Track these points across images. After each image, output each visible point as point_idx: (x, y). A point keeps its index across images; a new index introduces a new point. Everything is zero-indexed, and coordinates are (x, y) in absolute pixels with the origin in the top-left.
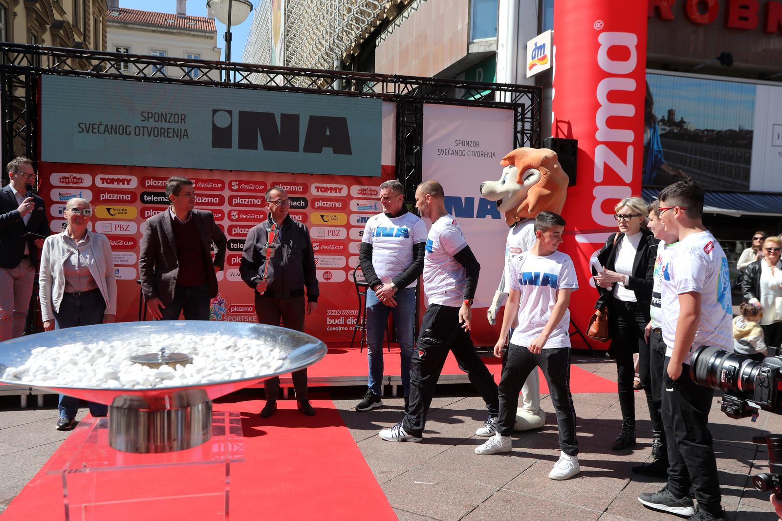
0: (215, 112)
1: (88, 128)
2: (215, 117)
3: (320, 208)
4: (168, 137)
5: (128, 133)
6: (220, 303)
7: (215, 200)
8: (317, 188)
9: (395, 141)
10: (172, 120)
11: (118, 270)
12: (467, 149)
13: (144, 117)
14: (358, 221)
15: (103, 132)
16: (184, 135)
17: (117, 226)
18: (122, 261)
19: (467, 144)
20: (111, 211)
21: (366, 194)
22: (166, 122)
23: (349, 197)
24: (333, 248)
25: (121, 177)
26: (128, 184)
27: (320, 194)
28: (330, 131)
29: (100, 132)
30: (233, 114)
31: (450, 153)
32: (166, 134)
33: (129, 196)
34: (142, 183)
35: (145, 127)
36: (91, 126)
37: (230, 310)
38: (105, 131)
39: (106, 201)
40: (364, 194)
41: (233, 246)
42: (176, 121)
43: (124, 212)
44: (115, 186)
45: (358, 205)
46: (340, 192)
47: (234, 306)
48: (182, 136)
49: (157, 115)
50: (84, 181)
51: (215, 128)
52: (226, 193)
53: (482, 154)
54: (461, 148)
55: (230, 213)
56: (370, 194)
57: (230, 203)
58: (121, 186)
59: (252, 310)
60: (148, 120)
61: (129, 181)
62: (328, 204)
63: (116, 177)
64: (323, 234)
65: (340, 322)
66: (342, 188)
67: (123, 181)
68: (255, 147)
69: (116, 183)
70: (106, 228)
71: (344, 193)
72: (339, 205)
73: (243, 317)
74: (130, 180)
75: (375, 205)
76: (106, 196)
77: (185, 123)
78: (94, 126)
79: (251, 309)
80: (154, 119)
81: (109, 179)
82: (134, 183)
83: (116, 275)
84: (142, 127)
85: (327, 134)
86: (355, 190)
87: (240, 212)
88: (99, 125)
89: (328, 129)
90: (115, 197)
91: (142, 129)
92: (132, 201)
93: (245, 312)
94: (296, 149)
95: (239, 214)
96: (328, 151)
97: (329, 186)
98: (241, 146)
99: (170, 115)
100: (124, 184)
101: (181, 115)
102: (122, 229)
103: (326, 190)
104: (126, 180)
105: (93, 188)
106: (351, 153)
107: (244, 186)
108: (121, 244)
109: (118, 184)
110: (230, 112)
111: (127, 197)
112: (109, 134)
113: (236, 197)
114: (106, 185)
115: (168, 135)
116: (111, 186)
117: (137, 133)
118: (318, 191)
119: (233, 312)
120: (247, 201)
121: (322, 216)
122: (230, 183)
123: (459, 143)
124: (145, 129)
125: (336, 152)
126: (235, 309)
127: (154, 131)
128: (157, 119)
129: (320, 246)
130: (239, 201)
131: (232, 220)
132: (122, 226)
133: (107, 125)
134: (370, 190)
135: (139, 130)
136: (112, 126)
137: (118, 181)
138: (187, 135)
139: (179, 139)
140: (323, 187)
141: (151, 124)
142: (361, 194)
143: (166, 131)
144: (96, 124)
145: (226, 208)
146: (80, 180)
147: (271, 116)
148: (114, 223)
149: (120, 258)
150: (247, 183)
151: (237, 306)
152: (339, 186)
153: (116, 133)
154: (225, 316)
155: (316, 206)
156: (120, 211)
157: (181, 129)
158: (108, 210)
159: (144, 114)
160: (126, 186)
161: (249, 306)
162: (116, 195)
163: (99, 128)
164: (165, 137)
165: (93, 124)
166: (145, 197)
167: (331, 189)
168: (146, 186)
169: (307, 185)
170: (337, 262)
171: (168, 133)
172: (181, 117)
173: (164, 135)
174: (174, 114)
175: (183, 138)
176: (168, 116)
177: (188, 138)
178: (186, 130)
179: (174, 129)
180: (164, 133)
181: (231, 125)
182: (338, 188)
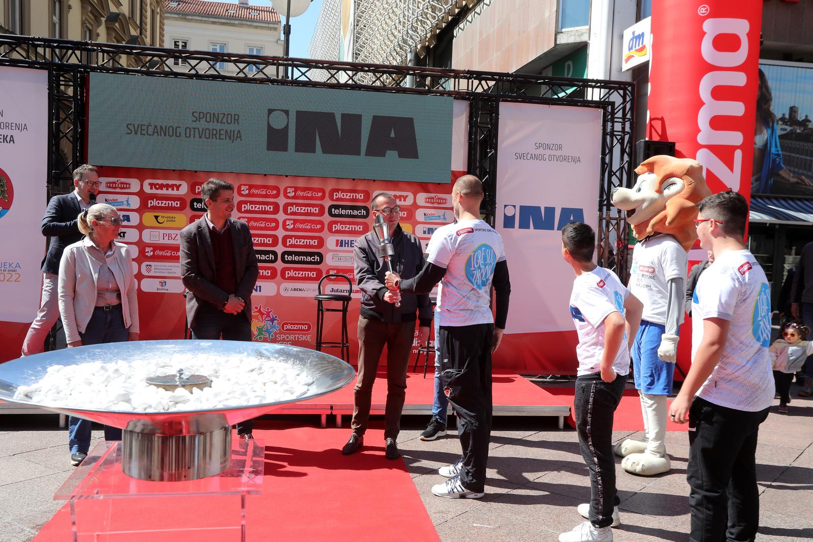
0: (270, 111)
1: (136, 129)
2: (270, 117)
4: (220, 139)
5: (178, 135)
6: (272, 320)
7: (270, 208)
9: (467, 144)
10: (225, 120)
11: (165, 282)
12: (548, 152)
13: (195, 117)
14: (425, 232)
15: (152, 134)
16: (237, 137)
17: (165, 235)
18: (169, 273)
19: (548, 147)
20: (160, 219)
21: (433, 203)
22: (218, 122)
23: (415, 206)
25: (170, 182)
26: (178, 190)
28: (395, 133)
29: (149, 133)
30: (290, 113)
31: (529, 158)
32: (218, 136)
33: (179, 203)
34: (192, 188)
35: (196, 128)
36: (140, 126)
37: (283, 328)
38: (154, 132)
39: (154, 208)
40: (431, 203)
41: (287, 258)
42: (229, 121)
43: (172, 220)
44: (164, 192)
45: (425, 215)
46: (405, 200)
47: (287, 324)
48: (235, 139)
49: (208, 115)
50: (132, 186)
51: (270, 129)
52: (282, 201)
53: (565, 159)
54: (541, 151)
55: (284, 222)
56: (439, 203)
57: (285, 212)
58: (170, 192)
59: (307, 328)
60: (199, 121)
61: (178, 187)
63: (165, 182)
66: (407, 196)
67: (172, 186)
68: (313, 150)
69: (164, 189)
70: (153, 237)
71: (409, 202)
72: (403, 214)
73: (297, 336)
74: (180, 185)
75: (444, 215)
76: (155, 203)
77: (238, 123)
78: (144, 127)
79: (305, 327)
80: (206, 120)
81: (157, 184)
82: (184, 189)
83: (163, 288)
84: (193, 128)
85: (391, 136)
86: (422, 198)
87: (295, 221)
88: (148, 126)
89: (393, 130)
90: (164, 203)
91: (192, 130)
92: (181, 208)
93: (299, 330)
94: (358, 153)
95: (294, 224)
96: (392, 155)
98: (297, 150)
99: (222, 115)
100: (173, 189)
101: (235, 115)
102: (170, 238)
104: (176, 185)
105: (141, 194)
106: (417, 158)
107: (300, 193)
108: (169, 254)
109: (167, 189)
110: (286, 112)
111: (176, 204)
112: (158, 135)
113: (292, 204)
114: (154, 191)
115: (220, 137)
116: (159, 192)
117: (188, 135)
119: (286, 330)
120: (303, 210)
122: (286, 189)
123: (539, 146)
124: (197, 130)
125: (401, 156)
126: (289, 327)
127: (205, 132)
128: (208, 120)
130: (294, 209)
131: (286, 230)
132: (170, 235)
133: (156, 127)
134: (439, 199)
135: (190, 131)
136: (161, 127)
137: (167, 186)
138: (240, 137)
139: (231, 141)
141: (202, 124)
142: (428, 202)
143: (218, 133)
144: (145, 125)
145: (281, 217)
146: (128, 186)
147: (331, 116)
148: (162, 231)
149: (167, 269)
150: (305, 189)
151: (291, 324)
152: (404, 194)
153: (165, 135)
154: (278, 334)
156: (169, 219)
157: (234, 131)
158: (156, 217)
159: (195, 114)
160: (175, 192)
161: (303, 324)
162: (165, 202)
163: (147, 130)
164: (217, 139)
165: (142, 125)
166: (195, 204)
168: (197, 192)
169: (369, 193)
171: (220, 134)
172: (234, 116)
173: (216, 136)
174: (226, 113)
175: (236, 140)
176: (221, 116)
177: (241, 140)
178: (239, 131)
179: (226, 131)
180: (216, 135)
181: (287, 126)
182: (403, 196)
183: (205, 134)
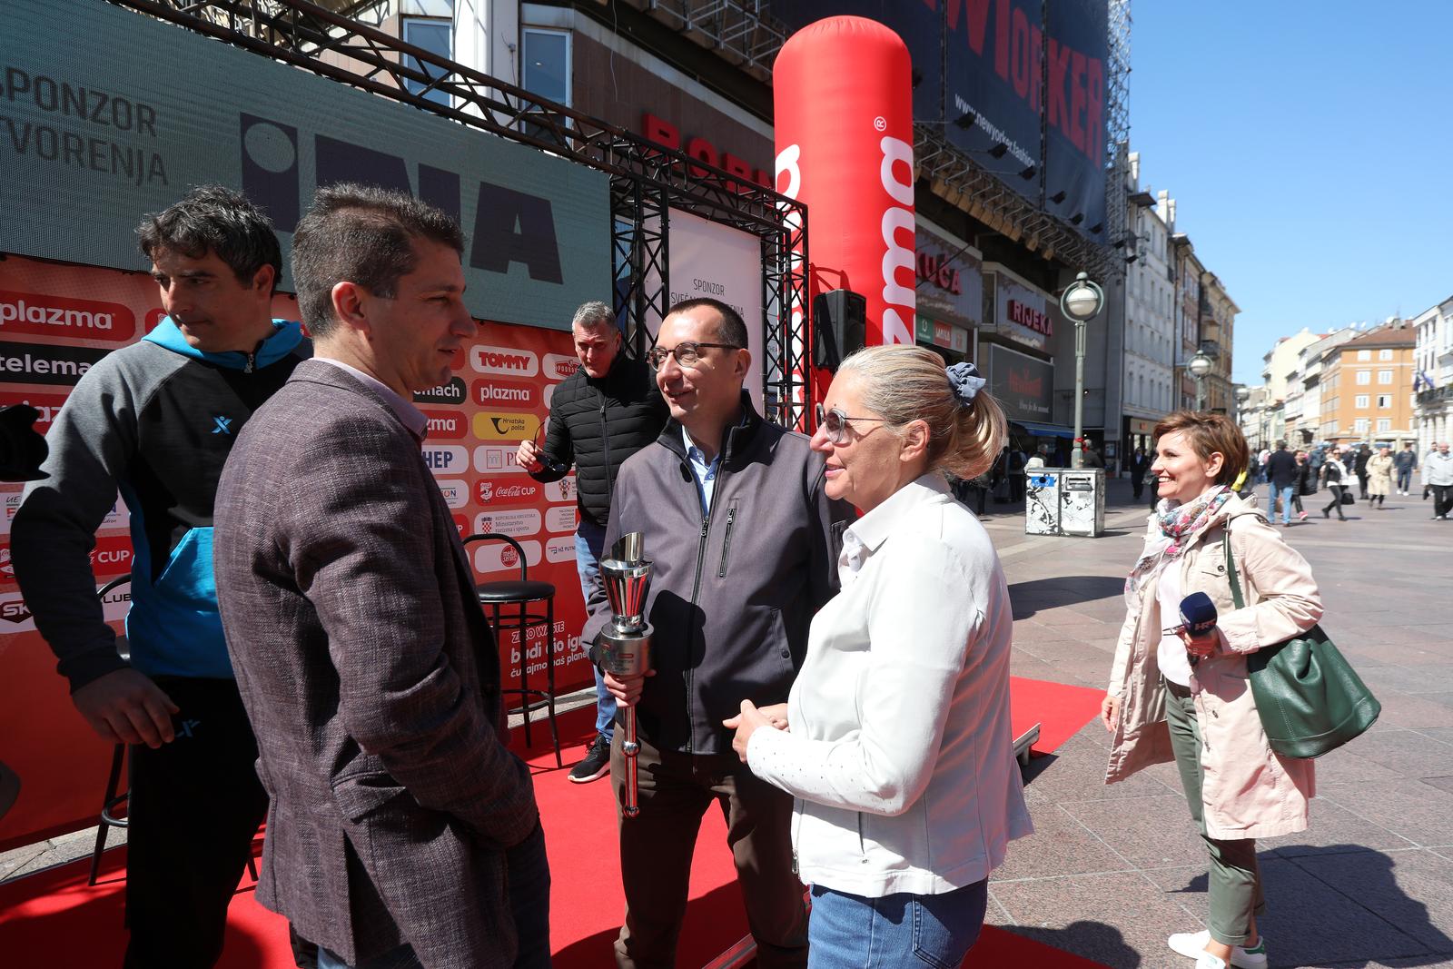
0: (247, 121)
2: (246, 138)
3: (491, 403)
4: (93, 166)
8: (482, 355)
10: (106, 114)
19: (708, 287)
22: (82, 114)
23: (542, 379)
24: (517, 494)
27: (489, 369)
28: (521, 226)
30: (300, 135)
32: (86, 156)
40: (565, 373)
42: (122, 121)
46: (525, 368)
48: (149, 175)
49: (44, 85)
51: (251, 169)
62: (504, 394)
64: (499, 461)
65: (534, 653)
66: (528, 359)
71: (531, 371)
72: (524, 395)
77: (153, 133)
80: (38, 98)
85: (515, 232)
86: (549, 363)
89: (517, 221)
96: (518, 270)
97: (504, 351)
99: (97, 98)
101: (140, 106)
103: (499, 361)
106: (561, 283)
110: (292, 133)
115: (92, 161)
118: (484, 364)
121: (495, 421)
125: (535, 274)
127: (38, 138)
128: (46, 100)
129: (493, 489)
138: (162, 174)
139: (137, 180)
140: (493, 355)
141: (24, 110)
142: (560, 372)
143: (87, 148)
147: (397, 165)
152: (523, 354)
155: (483, 397)
157: (140, 153)
164: (81, 165)
167: (510, 361)
169: (461, 349)
170: (526, 522)
171: (93, 155)
172: (140, 114)
173: (80, 160)
174: (112, 96)
175: (150, 179)
176: (92, 102)
177: (165, 183)
178: (156, 157)
179: (114, 147)
180: (78, 153)
181: (294, 169)
182: (521, 358)
183: (39, 143)
